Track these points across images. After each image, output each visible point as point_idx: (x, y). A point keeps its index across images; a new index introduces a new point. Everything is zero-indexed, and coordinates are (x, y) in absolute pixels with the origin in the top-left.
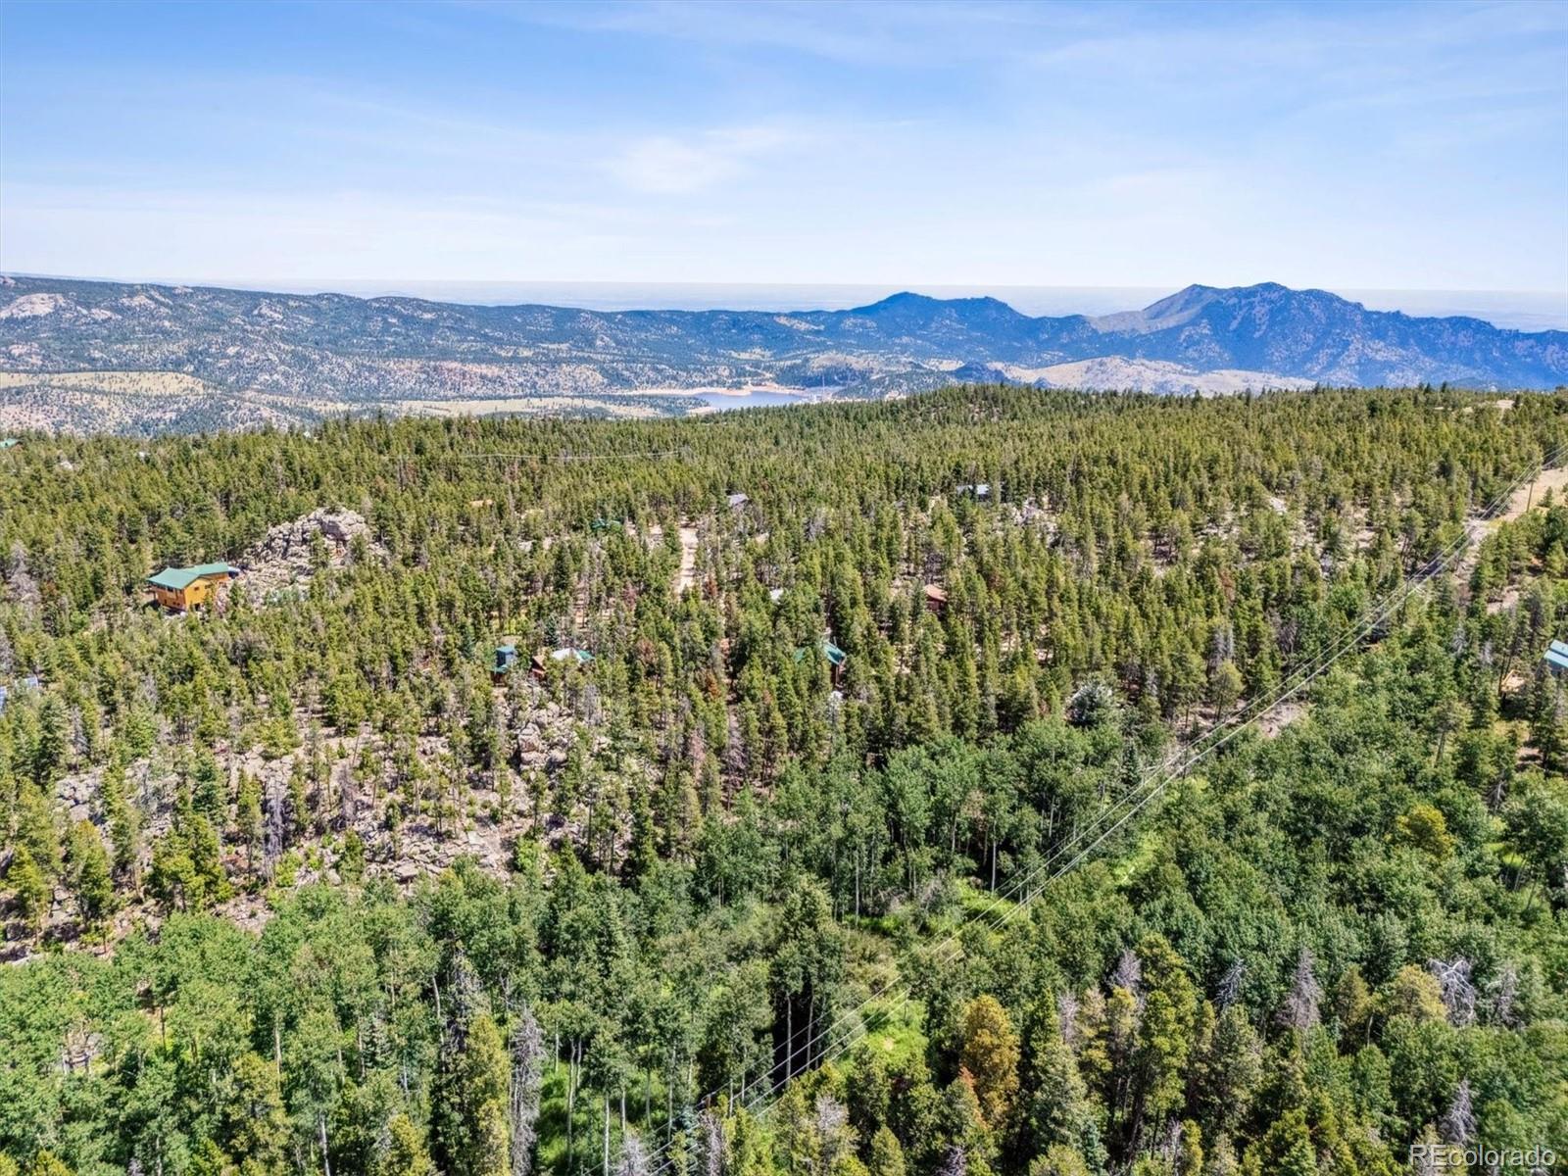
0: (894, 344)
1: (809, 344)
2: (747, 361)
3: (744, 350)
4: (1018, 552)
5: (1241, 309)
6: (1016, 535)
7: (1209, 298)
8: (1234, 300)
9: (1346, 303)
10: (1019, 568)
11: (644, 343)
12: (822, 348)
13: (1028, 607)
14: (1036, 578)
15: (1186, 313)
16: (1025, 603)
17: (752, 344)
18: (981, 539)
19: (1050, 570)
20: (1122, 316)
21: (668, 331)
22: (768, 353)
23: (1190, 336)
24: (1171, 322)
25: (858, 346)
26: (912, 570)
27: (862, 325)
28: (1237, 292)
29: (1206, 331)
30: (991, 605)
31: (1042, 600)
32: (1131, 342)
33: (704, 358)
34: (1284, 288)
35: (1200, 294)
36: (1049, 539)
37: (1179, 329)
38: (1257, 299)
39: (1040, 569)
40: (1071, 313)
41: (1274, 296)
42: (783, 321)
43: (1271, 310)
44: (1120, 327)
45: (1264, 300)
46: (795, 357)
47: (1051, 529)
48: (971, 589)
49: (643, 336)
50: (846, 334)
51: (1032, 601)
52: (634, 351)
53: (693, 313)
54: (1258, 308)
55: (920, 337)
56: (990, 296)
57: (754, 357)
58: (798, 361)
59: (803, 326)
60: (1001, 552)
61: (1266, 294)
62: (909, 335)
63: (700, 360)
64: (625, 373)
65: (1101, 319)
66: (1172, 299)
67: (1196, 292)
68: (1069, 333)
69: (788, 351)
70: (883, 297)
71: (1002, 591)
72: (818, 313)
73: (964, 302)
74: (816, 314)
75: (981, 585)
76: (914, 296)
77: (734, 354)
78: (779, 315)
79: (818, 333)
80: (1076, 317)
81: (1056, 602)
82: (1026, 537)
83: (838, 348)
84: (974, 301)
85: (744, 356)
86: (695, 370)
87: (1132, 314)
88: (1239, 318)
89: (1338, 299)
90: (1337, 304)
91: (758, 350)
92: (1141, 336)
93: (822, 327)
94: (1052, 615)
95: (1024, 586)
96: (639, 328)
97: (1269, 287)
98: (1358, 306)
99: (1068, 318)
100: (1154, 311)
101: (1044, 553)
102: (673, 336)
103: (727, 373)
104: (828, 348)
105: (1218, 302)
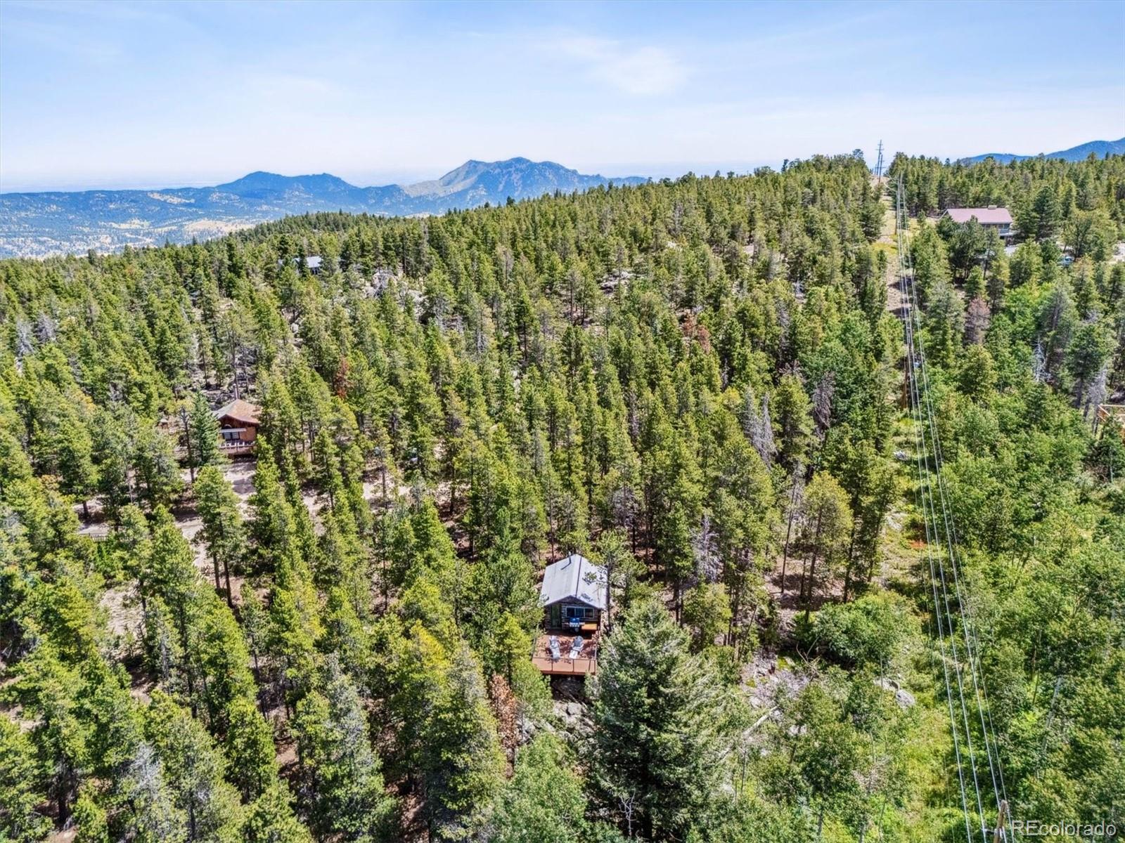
0: (258, 211)
1: (182, 214)
2: (127, 230)
3: (124, 221)
4: (376, 330)
5: (503, 176)
6: (368, 307)
7: (481, 169)
8: (498, 171)
9: (567, 171)
10: (380, 354)
11: (26, 220)
12: (194, 217)
13: (408, 417)
14: (411, 366)
15: (468, 181)
16: (402, 411)
17: (130, 216)
18: (319, 322)
19: (430, 352)
20: (425, 184)
21: (47, 209)
22: (146, 223)
23: (473, 197)
24: (459, 187)
25: (226, 214)
26: (213, 381)
27: (227, 198)
28: (499, 164)
29: (483, 193)
30: (338, 423)
31: (431, 401)
32: (434, 202)
33: (86, 230)
34: (528, 161)
35: (475, 167)
36: (417, 312)
37: (465, 192)
38: (512, 170)
39: (414, 352)
40: (389, 183)
41: (523, 167)
42: (157, 196)
43: (522, 177)
44: (424, 192)
45: (517, 170)
46: (173, 224)
47: (418, 299)
48: (302, 400)
49: (23, 214)
50: (213, 204)
51: (415, 407)
52: (14, 228)
53: (69, 194)
54: (514, 176)
55: (277, 205)
56: (327, 172)
57: (133, 227)
58: (174, 228)
59: (176, 200)
60: (347, 332)
61: (518, 166)
62: (267, 204)
63: (82, 232)
64: (6, 246)
65: (412, 186)
66: (457, 171)
67: (473, 165)
68: (390, 199)
69: (165, 220)
70: (241, 176)
71: (356, 394)
72: (187, 190)
73: (307, 177)
74: (185, 192)
75: (320, 390)
76: (266, 174)
77: (114, 225)
78: (152, 192)
79: (189, 205)
80: (394, 186)
81: (456, 402)
82: (383, 309)
83: (208, 216)
84: (315, 177)
85: (124, 226)
86: (77, 240)
87: (431, 182)
88: (503, 183)
89: (563, 168)
90: (562, 171)
91: (137, 221)
92: (440, 198)
93: (193, 201)
94: (452, 425)
95: (393, 380)
96: (18, 208)
97: (519, 160)
98: (574, 172)
99: (387, 187)
100: (447, 179)
101: (415, 327)
102: (53, 214)
103: (109, 240)
104: (201, 217)
105: (488, 172)
